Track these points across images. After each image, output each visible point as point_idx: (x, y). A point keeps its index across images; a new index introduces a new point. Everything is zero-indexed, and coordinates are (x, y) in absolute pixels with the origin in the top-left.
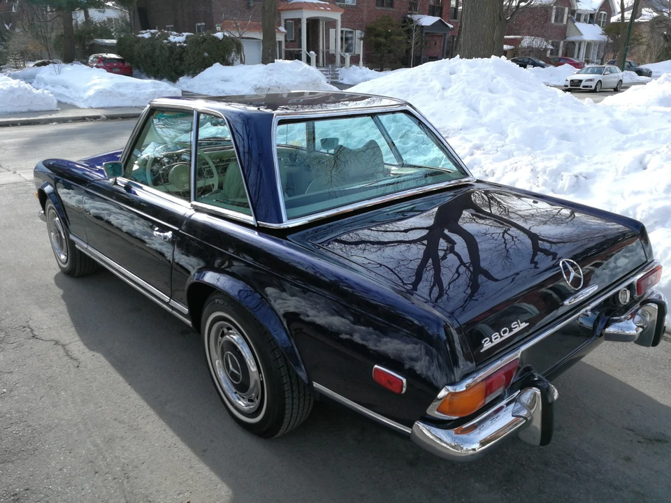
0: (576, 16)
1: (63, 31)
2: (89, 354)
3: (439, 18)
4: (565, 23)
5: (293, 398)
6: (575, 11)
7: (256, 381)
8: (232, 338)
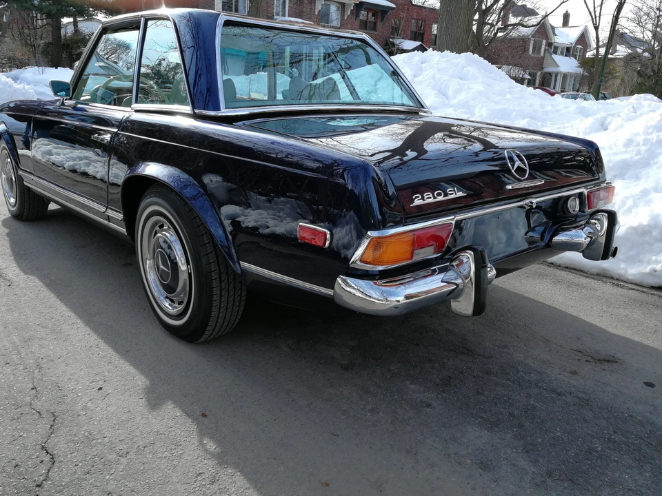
0: (553, 48)
1: (51, 39)
2: (23, 276)
3: (420, 43)
4: (542, 54)
5: (221, 290)
6: (552, 44)
7: (185, 280)
8: (165, 235)
